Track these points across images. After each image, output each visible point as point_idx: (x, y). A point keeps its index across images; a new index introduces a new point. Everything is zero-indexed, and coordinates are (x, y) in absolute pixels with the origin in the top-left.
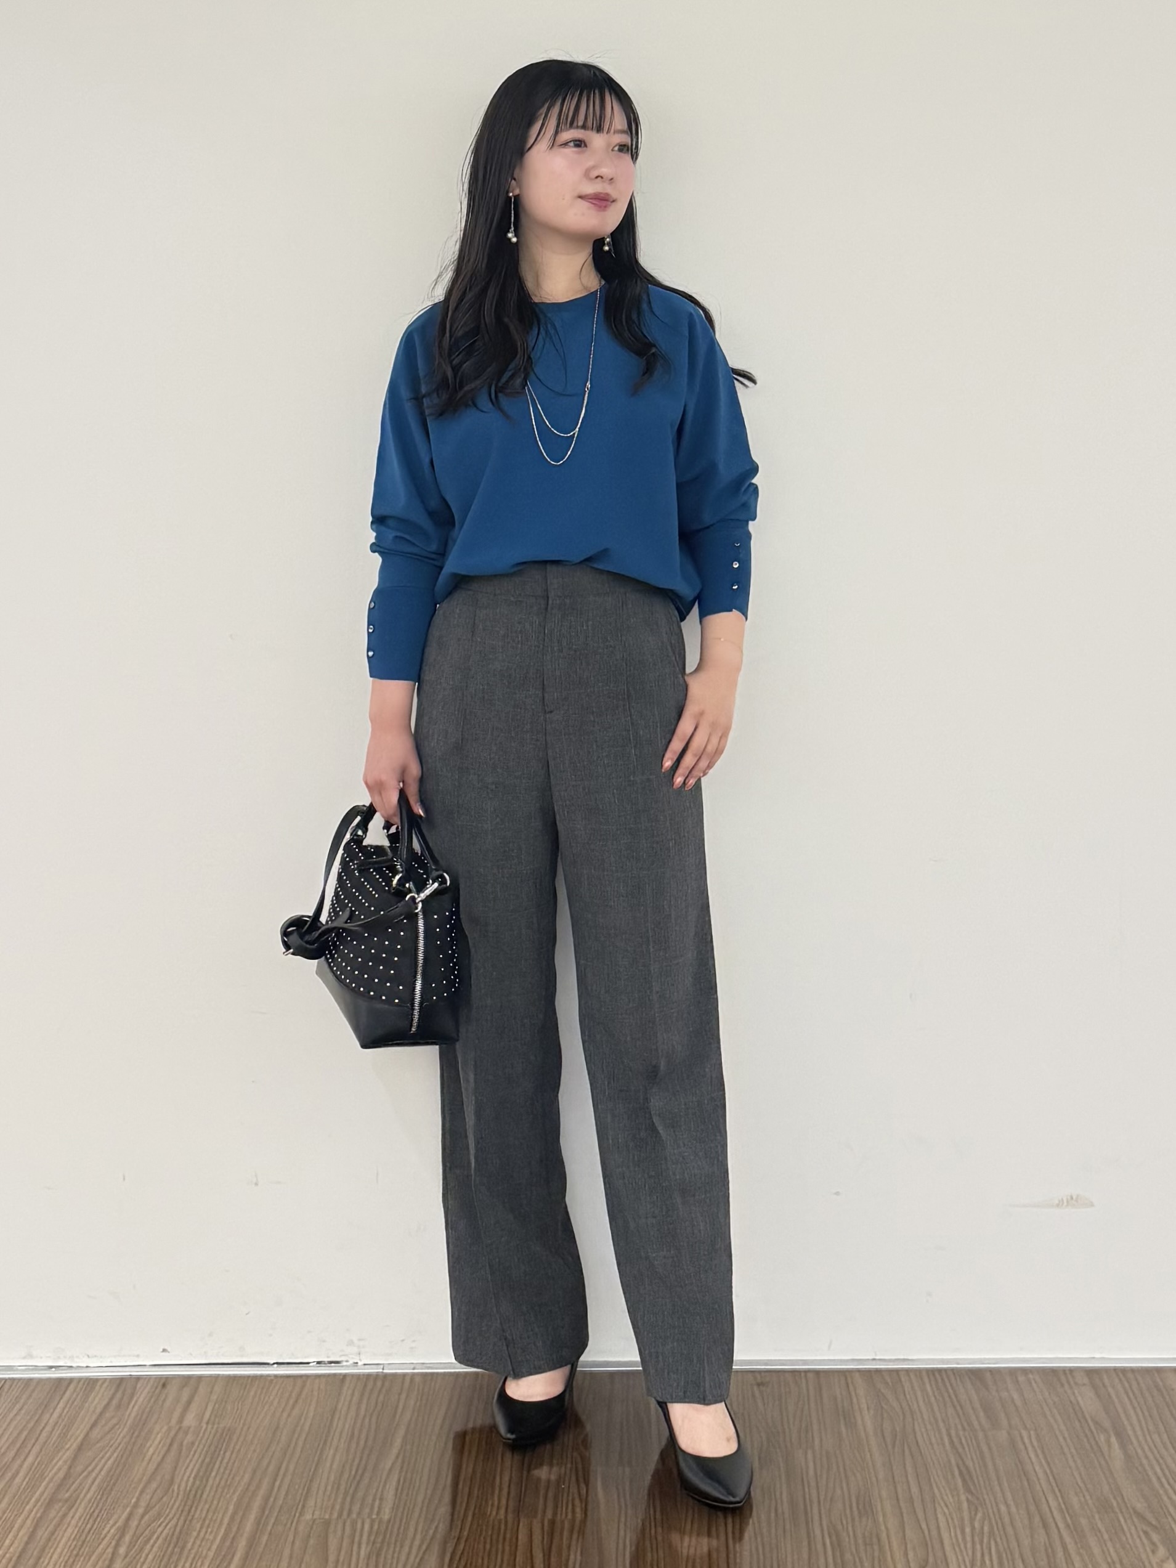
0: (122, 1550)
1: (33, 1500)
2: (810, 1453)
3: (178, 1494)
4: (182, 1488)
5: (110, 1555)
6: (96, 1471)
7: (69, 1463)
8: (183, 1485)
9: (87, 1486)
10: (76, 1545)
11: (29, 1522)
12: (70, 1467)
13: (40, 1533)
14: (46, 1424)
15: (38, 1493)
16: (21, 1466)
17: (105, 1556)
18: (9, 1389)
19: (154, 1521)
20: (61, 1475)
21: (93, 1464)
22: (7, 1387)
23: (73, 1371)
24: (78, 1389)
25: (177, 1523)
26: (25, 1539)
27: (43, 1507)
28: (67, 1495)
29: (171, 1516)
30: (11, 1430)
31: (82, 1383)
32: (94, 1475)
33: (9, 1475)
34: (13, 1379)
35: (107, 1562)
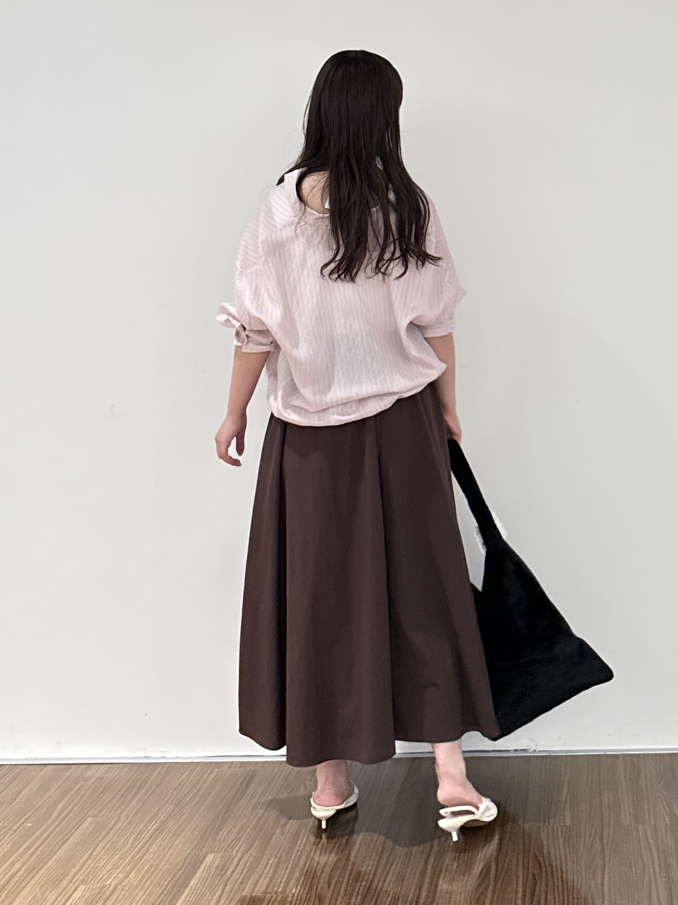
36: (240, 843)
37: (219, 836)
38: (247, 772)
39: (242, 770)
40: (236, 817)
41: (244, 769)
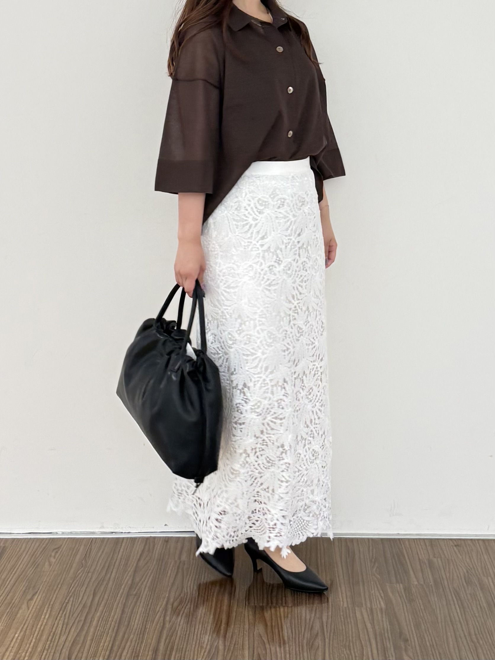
0: (168, 618)
1: (119, 596)
2: (489, 578)
3: (187, 593)
4: (188, 590)
5: (162, 621)
6: (146, 581)
7: (132, 576)
8: (188, 588)
9: (143, 589)
10: (145, 617)
11: (120, 605)
12: (133, 580)
13: (126, 610)
14: (116, 560)
15: (121, 592)
16: (110, 578)
17: (159, 622)
18: (95, 542)
19: (179, 605)
20: (130, 582)
21: (144, 577)
22: (93, 542)
23: (123, 534)
24: (128, 543)
25: (190, 608)
26: (120, 613)
27: (125, 598)
28: (135, 593)
29: (186, 603)
30: (100, 562)
31: (129, 540)
32: (145, 583)
33: (105, 583)
34: (96, 538)
35: (162, 624)
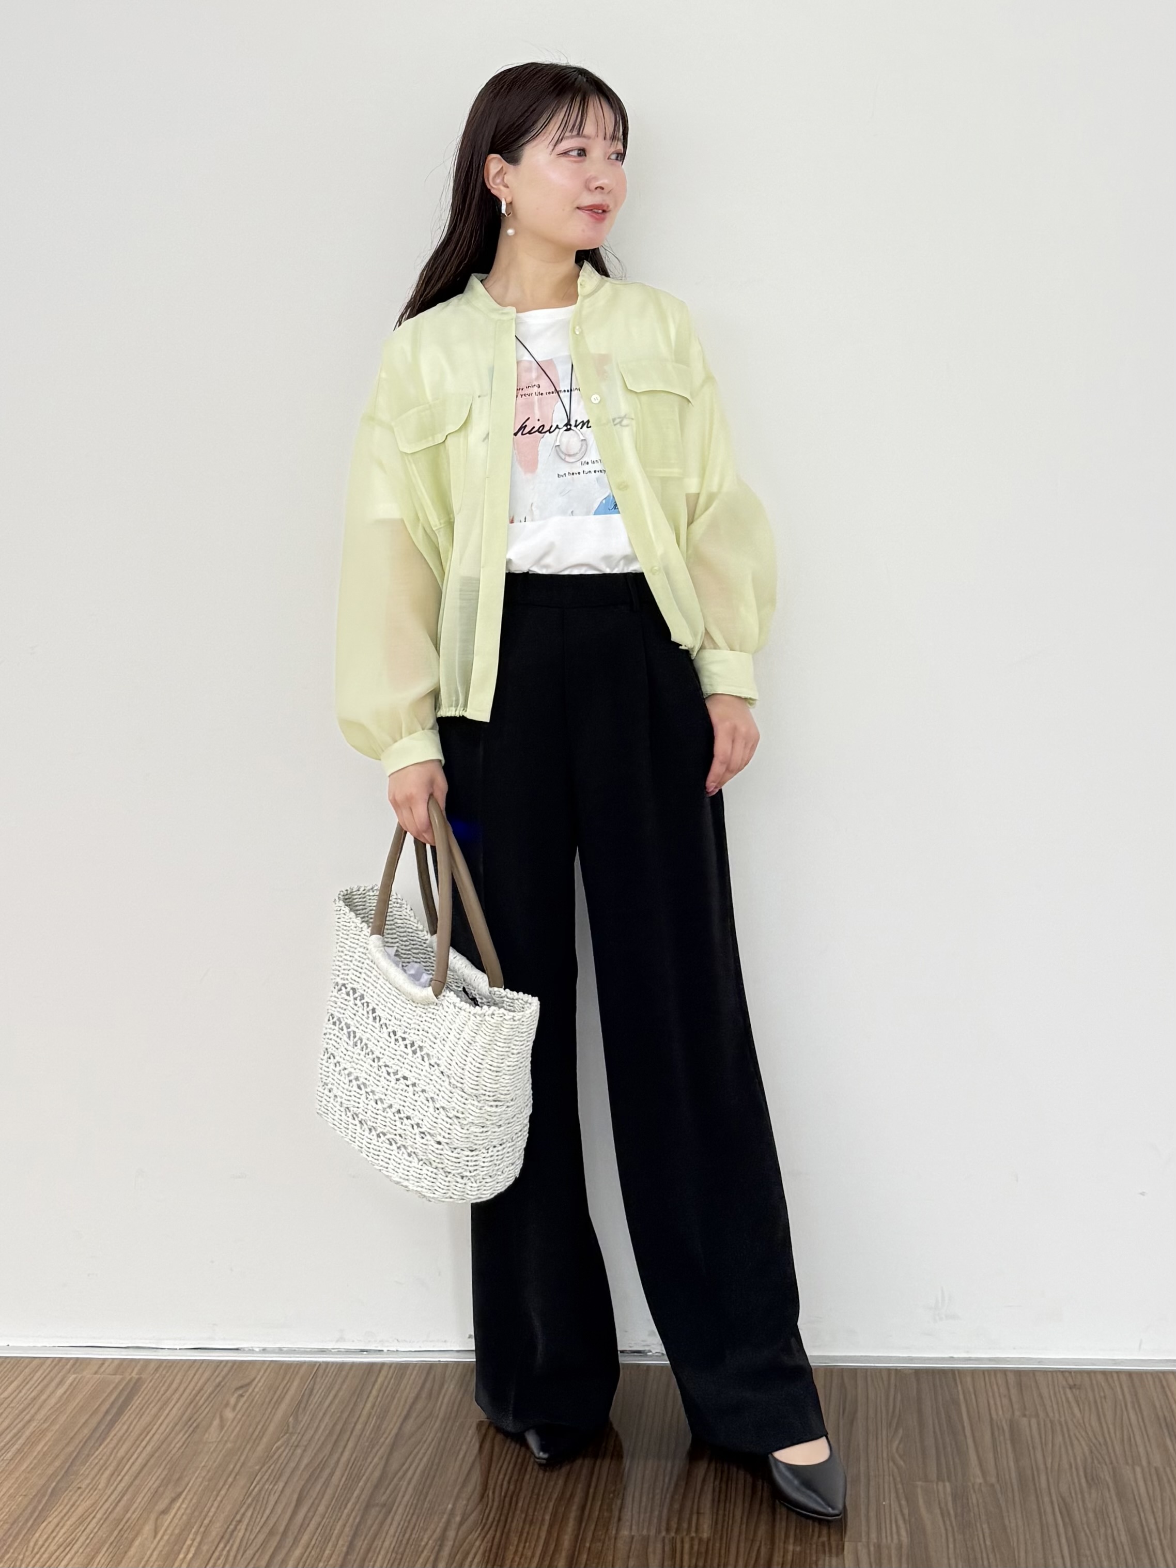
36: (69, 1556)
37: (37, 1535)
38: (124, 1383)
39: (118, 1377)
40: (79, 1488)
41: (121, 1376)
